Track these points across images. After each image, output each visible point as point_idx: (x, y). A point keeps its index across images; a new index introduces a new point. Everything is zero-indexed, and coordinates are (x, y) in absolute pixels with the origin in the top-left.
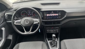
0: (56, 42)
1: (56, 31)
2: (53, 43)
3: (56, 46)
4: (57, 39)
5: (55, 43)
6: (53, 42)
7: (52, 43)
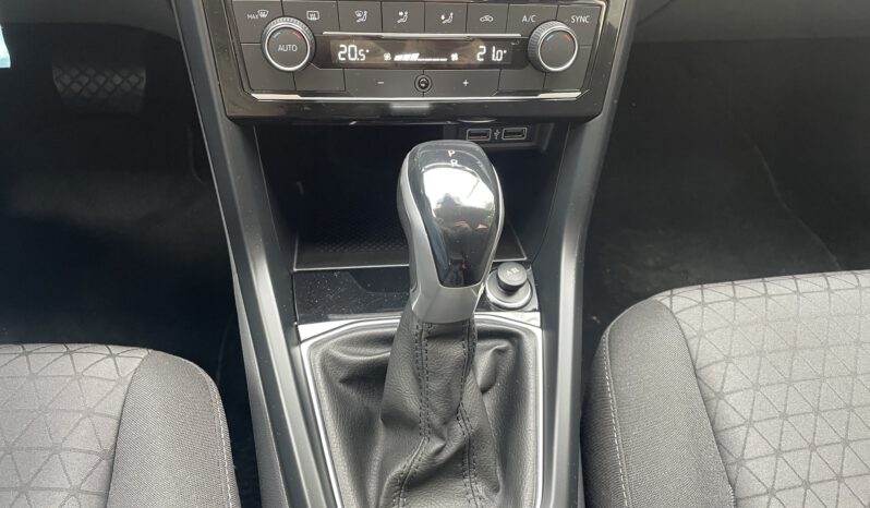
0: (483, 362)
1: (521, 55)
2: (412, 403)
3: (488, 455)
4: (513, 274)
5: (470, 397)
6: (420, 376)
7: (403, 388)
